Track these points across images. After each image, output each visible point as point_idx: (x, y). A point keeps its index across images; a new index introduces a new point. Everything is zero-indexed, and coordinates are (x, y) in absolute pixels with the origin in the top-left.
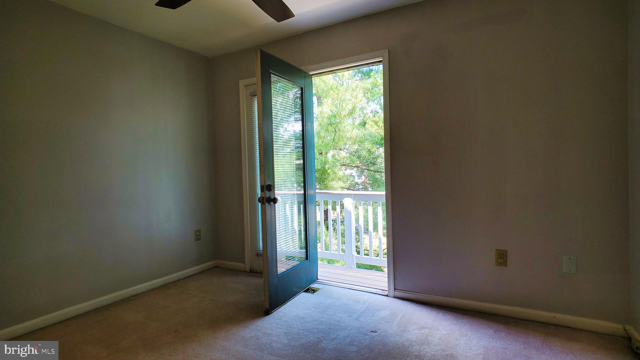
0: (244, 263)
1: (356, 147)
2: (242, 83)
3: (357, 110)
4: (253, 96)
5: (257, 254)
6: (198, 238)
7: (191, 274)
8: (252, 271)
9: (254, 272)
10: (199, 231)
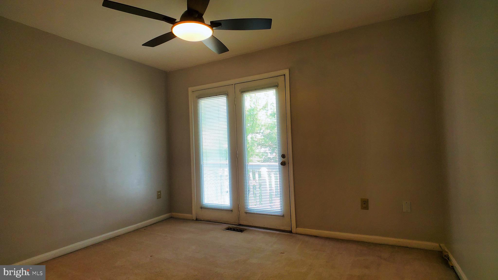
0: (192, 214)
1: (268, 131)
2: (190, 89)
3: (269, 105)
4: (198, 98)
5: (201, 207)
6: (159, 197)
7: (155, 222)
8: (197, 219)
9: (198, 220)
10: (160, 192)
